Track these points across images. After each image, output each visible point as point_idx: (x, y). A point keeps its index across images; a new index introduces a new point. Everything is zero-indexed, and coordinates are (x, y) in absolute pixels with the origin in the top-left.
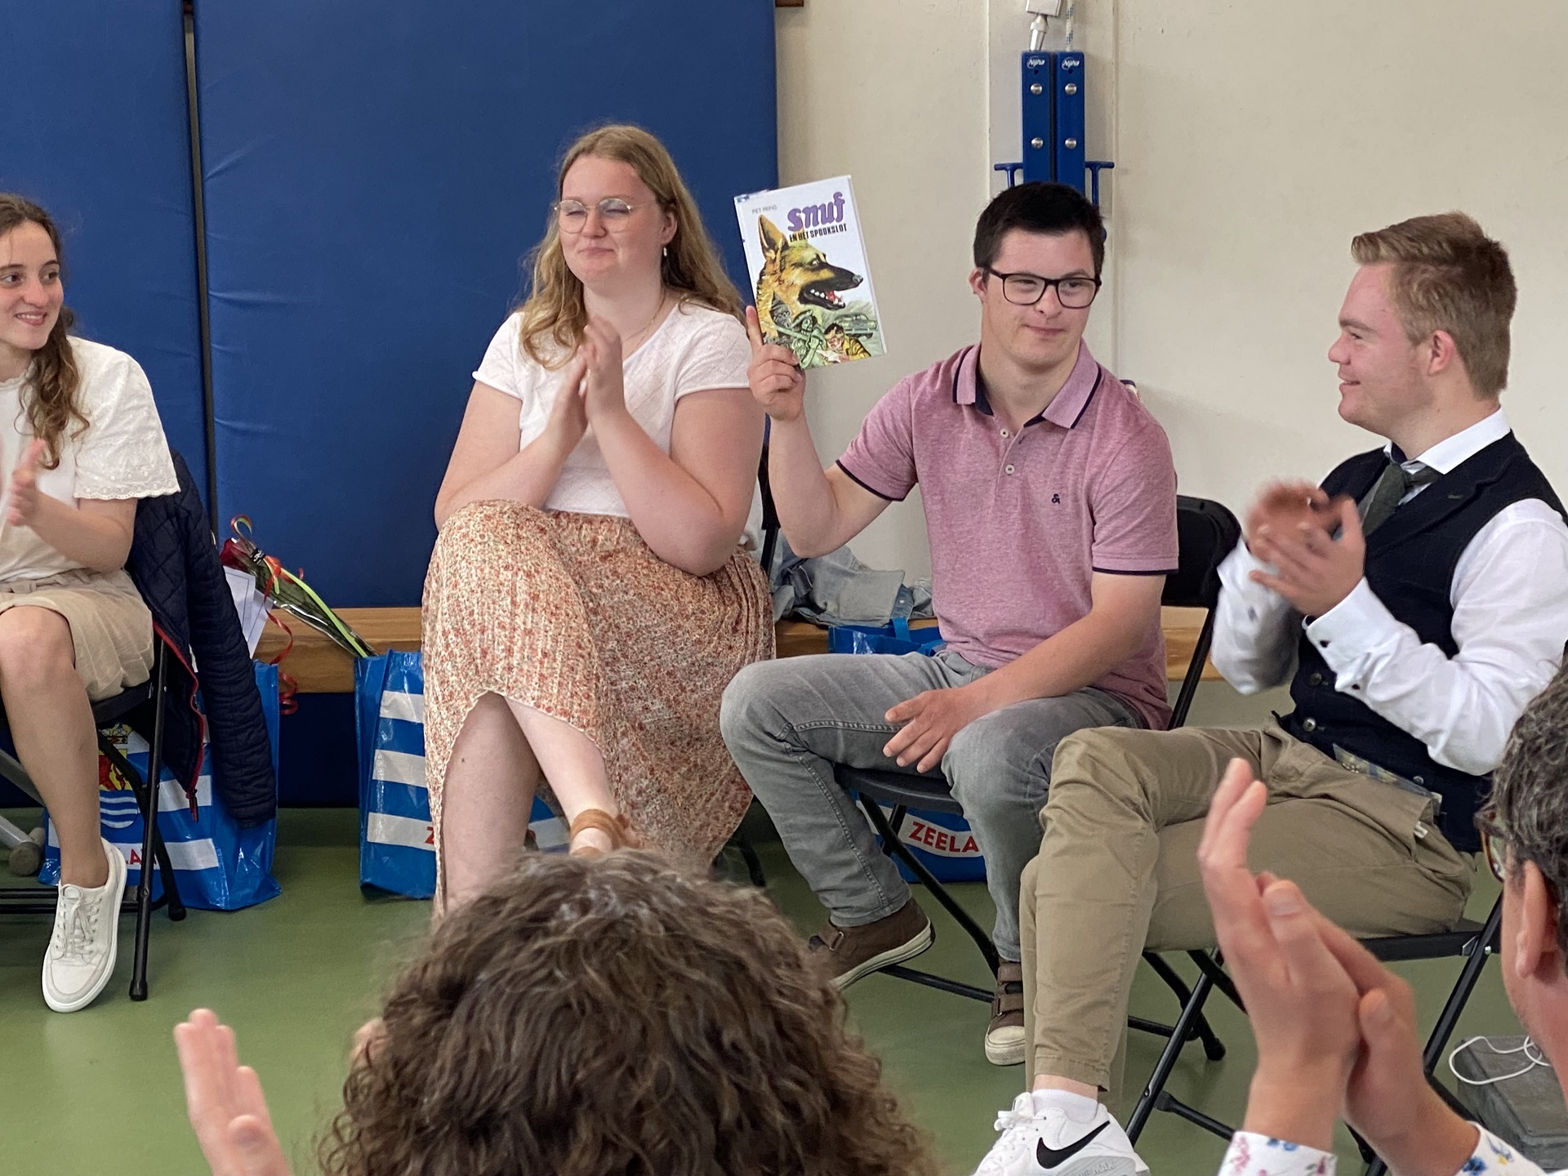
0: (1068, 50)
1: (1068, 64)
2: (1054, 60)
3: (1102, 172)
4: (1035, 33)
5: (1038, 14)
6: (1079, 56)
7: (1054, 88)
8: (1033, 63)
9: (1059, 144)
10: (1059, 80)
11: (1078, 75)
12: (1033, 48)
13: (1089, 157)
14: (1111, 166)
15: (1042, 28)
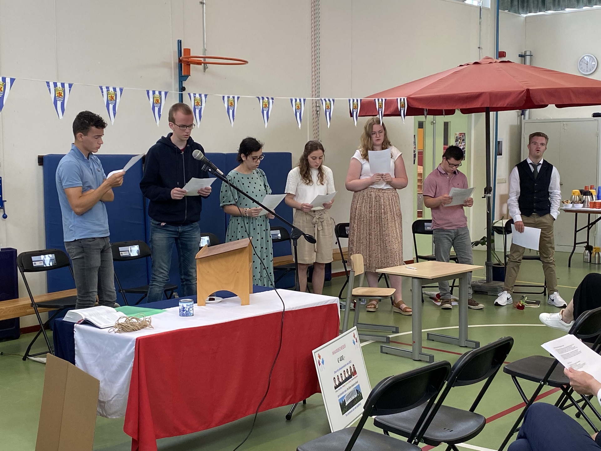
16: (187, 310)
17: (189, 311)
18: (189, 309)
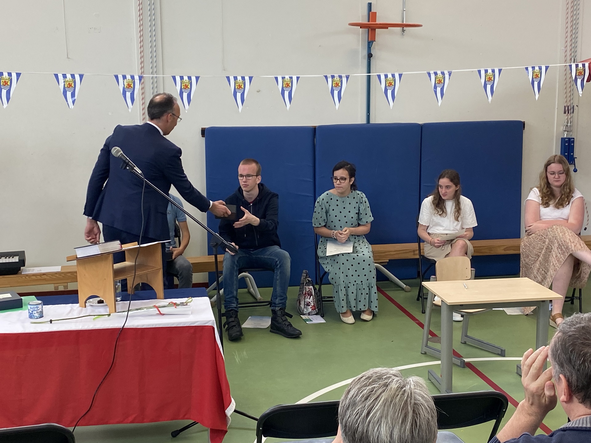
0: (571, 137)
1: (572, 140)
2: (569, 139)
3: (575, 159)
4: (565, 135)
5: (566, 131)
6: (574, 138)
7: (569, 145)
8: (566, 140)
9: (570, 154)
10: (570, 142)
11: (573, 142)
12: (565, 137)
13: (574, 157)
14: (576, 158)
15: (567, 133)
16: (31, 312)
17: (32, 314)
18: (32, 312)
